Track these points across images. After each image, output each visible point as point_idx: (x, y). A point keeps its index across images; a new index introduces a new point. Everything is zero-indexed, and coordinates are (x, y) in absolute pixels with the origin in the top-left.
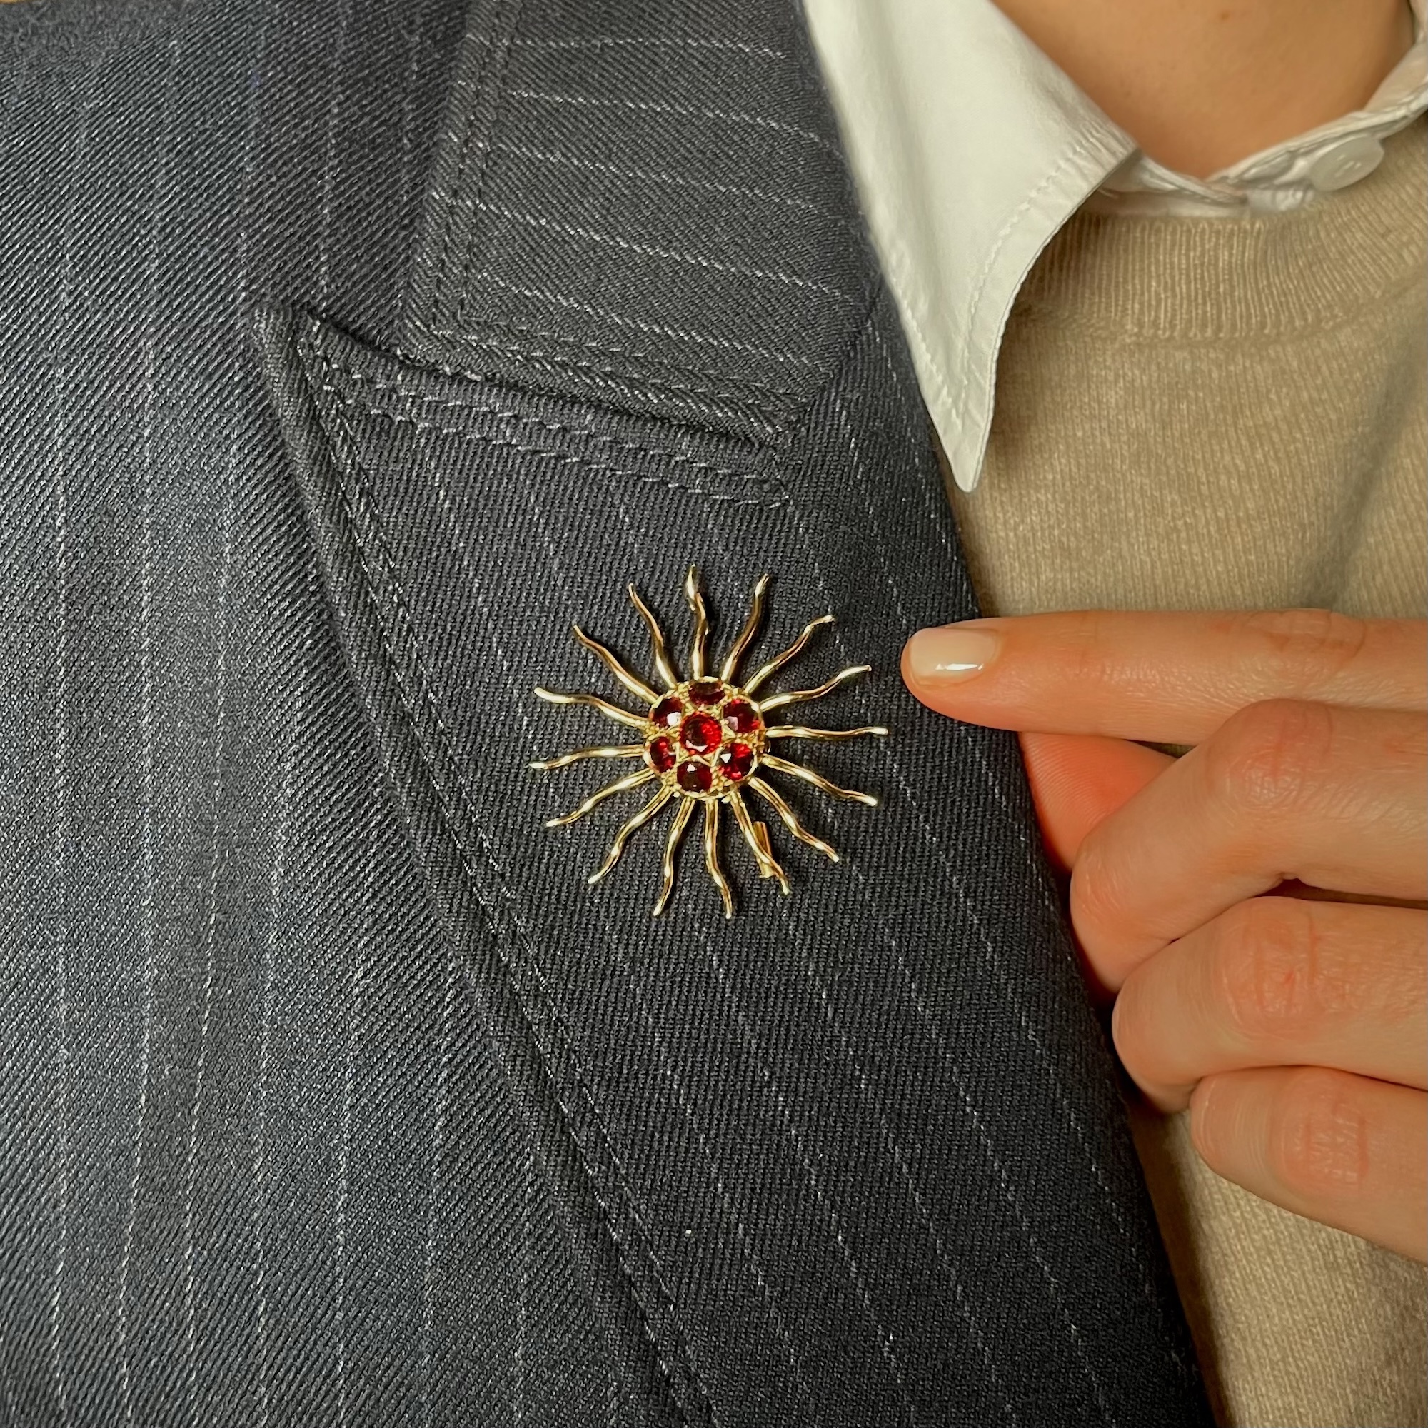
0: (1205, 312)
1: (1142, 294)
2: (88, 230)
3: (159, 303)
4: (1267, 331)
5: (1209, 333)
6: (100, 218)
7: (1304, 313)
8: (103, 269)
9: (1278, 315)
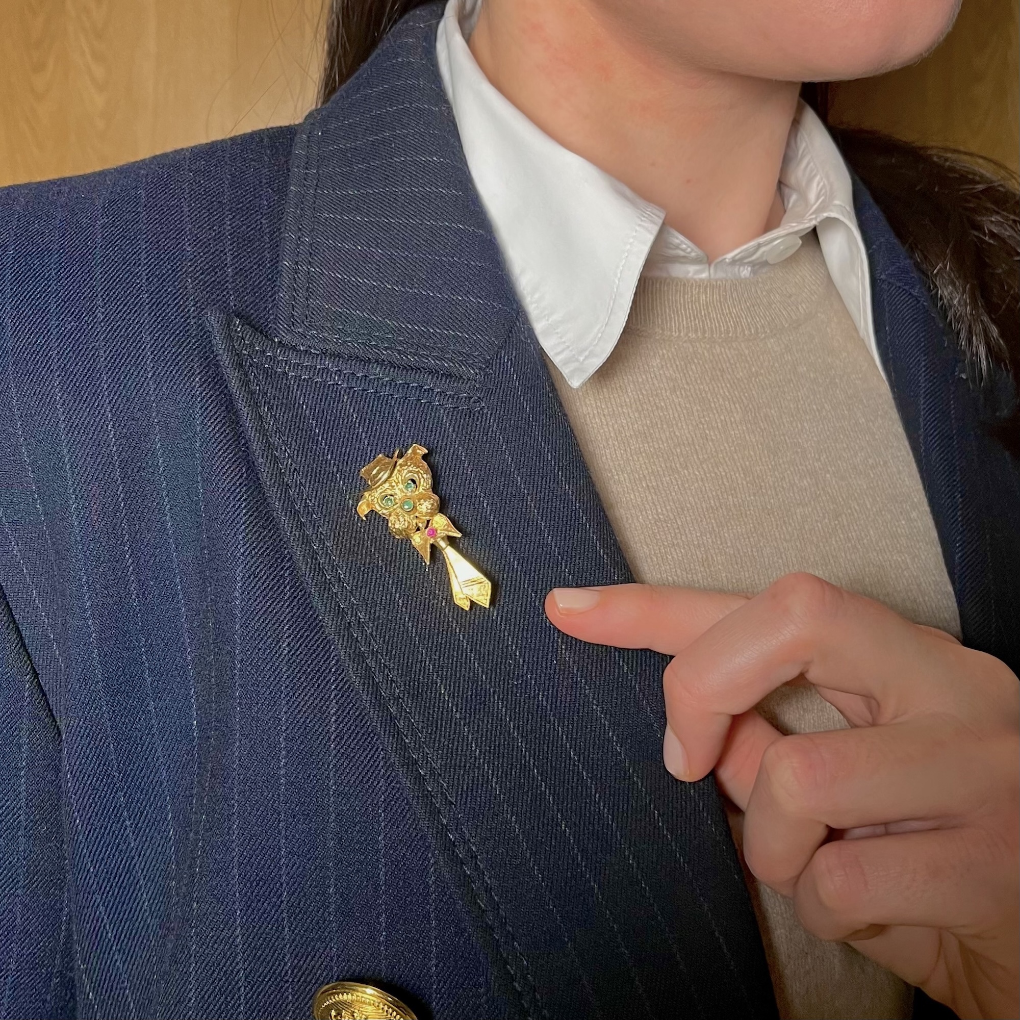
0: (695, 325)
1: (662, 315)
2: (108, 282)
3: (149, 314)
4: (730, 335)
5: (699, 334)
6: (114, 276)
7: (750, 328)
8: (118, 300)
9: (736, 328)
